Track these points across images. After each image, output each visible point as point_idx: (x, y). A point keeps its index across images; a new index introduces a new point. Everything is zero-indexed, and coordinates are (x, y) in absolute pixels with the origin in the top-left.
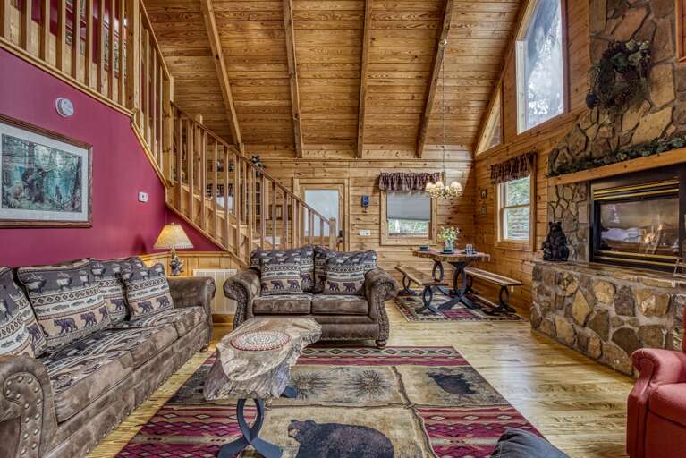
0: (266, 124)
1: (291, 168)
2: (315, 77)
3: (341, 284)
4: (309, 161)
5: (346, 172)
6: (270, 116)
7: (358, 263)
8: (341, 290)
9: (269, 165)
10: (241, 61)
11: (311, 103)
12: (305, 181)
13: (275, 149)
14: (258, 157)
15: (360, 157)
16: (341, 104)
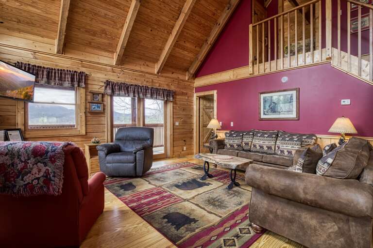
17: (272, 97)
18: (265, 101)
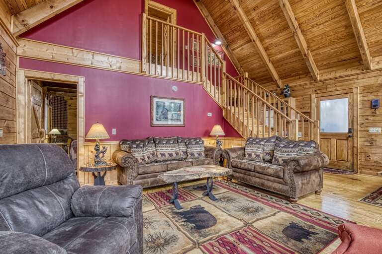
0: (289, 65)
1: (310, 88)
2: (313, 27)
3: (280, 160)
4: (323, 81)
5: (355, 83)
6: (292, 60)
7: (292, 148)
8: (281, 163)
9: (295, 88)
10: (268, 37)
11: (316, 43)
12: (319, 95)
13: (300, 78)
14: (288, 85)
15: (368, 69)
16: (339, 35)
17: (164, 103)
18: (158, 106)
